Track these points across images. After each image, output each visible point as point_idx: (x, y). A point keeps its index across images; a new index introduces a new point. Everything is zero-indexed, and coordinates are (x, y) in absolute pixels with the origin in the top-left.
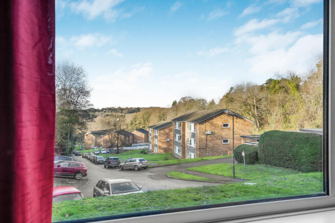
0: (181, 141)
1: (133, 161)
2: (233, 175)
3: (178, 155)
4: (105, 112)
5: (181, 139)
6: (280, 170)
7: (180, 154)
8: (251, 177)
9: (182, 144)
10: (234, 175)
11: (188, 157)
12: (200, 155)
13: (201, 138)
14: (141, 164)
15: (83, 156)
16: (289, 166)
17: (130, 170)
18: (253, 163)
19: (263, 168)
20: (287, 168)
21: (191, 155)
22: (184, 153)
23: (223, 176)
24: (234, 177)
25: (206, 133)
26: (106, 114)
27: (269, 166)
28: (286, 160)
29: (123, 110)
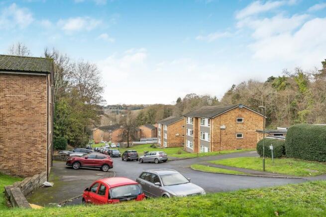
0: (193, 136)
1: (153, 154)
2: (262, 169)
3: (190, 149)
4: (111, 109)
5: (194, 133)
6: (313, 164)
7: (192, 149)
8: (283, 170)
9: (194, 139)
10: (264, 169)
11: (201, 151)
12: (214, 149)
13: (216, 133)
14: (161, 157)
15: (95, 149)
16: (324, 160)
17: (150, 162)
18: (280, 157)
19: (293, 161)
20: (320, 162)
21: (204, 149)
22: (196, 147)
23: (251, 169)
24: (264, 170)
25: (221, 127)
26: (111, 110)
27: (299, 159)
28: (320, 154)
29: (128, 107)
